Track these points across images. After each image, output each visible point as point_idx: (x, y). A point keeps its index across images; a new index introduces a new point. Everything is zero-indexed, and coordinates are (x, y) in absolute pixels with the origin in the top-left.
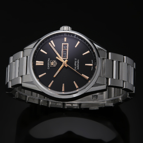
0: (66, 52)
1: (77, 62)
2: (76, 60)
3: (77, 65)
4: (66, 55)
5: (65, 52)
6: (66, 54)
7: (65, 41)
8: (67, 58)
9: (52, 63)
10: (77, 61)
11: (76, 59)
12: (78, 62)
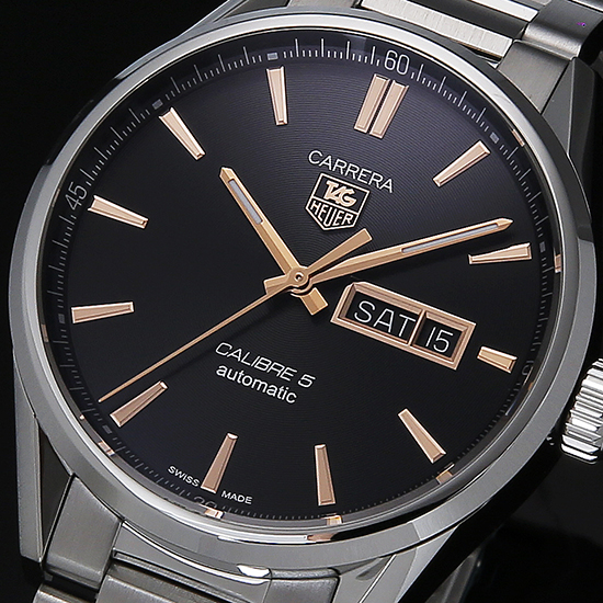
0: (395, 333)
1: (279, 383)
2: (297, 377)
3: (256, 374)
4: (370, 324)
5: (398, 323)
6: (383, 329)
7: (488, 355)
8: (335, 319)
9: (339, 195)
10: (292, 385)
11: (308, 380)
12: (272, 391)
